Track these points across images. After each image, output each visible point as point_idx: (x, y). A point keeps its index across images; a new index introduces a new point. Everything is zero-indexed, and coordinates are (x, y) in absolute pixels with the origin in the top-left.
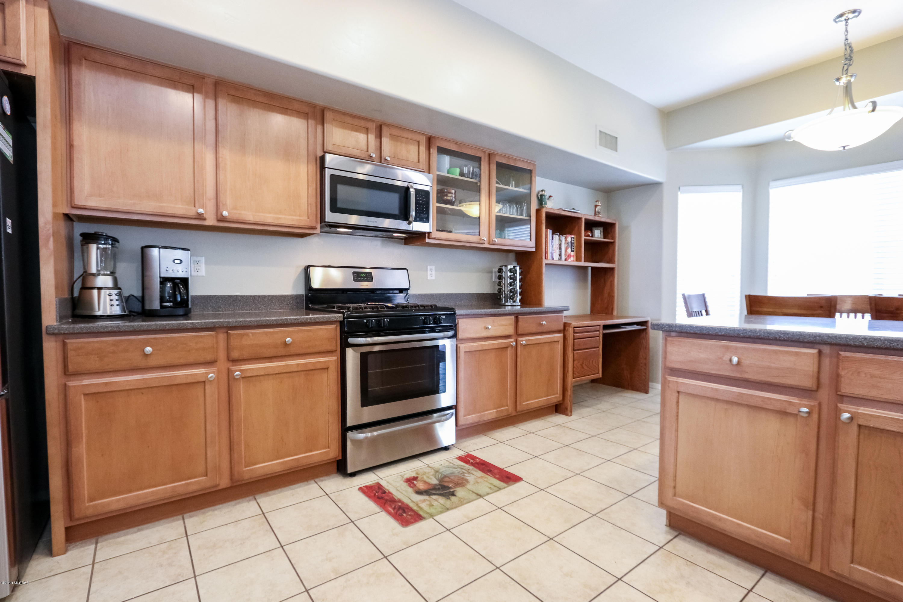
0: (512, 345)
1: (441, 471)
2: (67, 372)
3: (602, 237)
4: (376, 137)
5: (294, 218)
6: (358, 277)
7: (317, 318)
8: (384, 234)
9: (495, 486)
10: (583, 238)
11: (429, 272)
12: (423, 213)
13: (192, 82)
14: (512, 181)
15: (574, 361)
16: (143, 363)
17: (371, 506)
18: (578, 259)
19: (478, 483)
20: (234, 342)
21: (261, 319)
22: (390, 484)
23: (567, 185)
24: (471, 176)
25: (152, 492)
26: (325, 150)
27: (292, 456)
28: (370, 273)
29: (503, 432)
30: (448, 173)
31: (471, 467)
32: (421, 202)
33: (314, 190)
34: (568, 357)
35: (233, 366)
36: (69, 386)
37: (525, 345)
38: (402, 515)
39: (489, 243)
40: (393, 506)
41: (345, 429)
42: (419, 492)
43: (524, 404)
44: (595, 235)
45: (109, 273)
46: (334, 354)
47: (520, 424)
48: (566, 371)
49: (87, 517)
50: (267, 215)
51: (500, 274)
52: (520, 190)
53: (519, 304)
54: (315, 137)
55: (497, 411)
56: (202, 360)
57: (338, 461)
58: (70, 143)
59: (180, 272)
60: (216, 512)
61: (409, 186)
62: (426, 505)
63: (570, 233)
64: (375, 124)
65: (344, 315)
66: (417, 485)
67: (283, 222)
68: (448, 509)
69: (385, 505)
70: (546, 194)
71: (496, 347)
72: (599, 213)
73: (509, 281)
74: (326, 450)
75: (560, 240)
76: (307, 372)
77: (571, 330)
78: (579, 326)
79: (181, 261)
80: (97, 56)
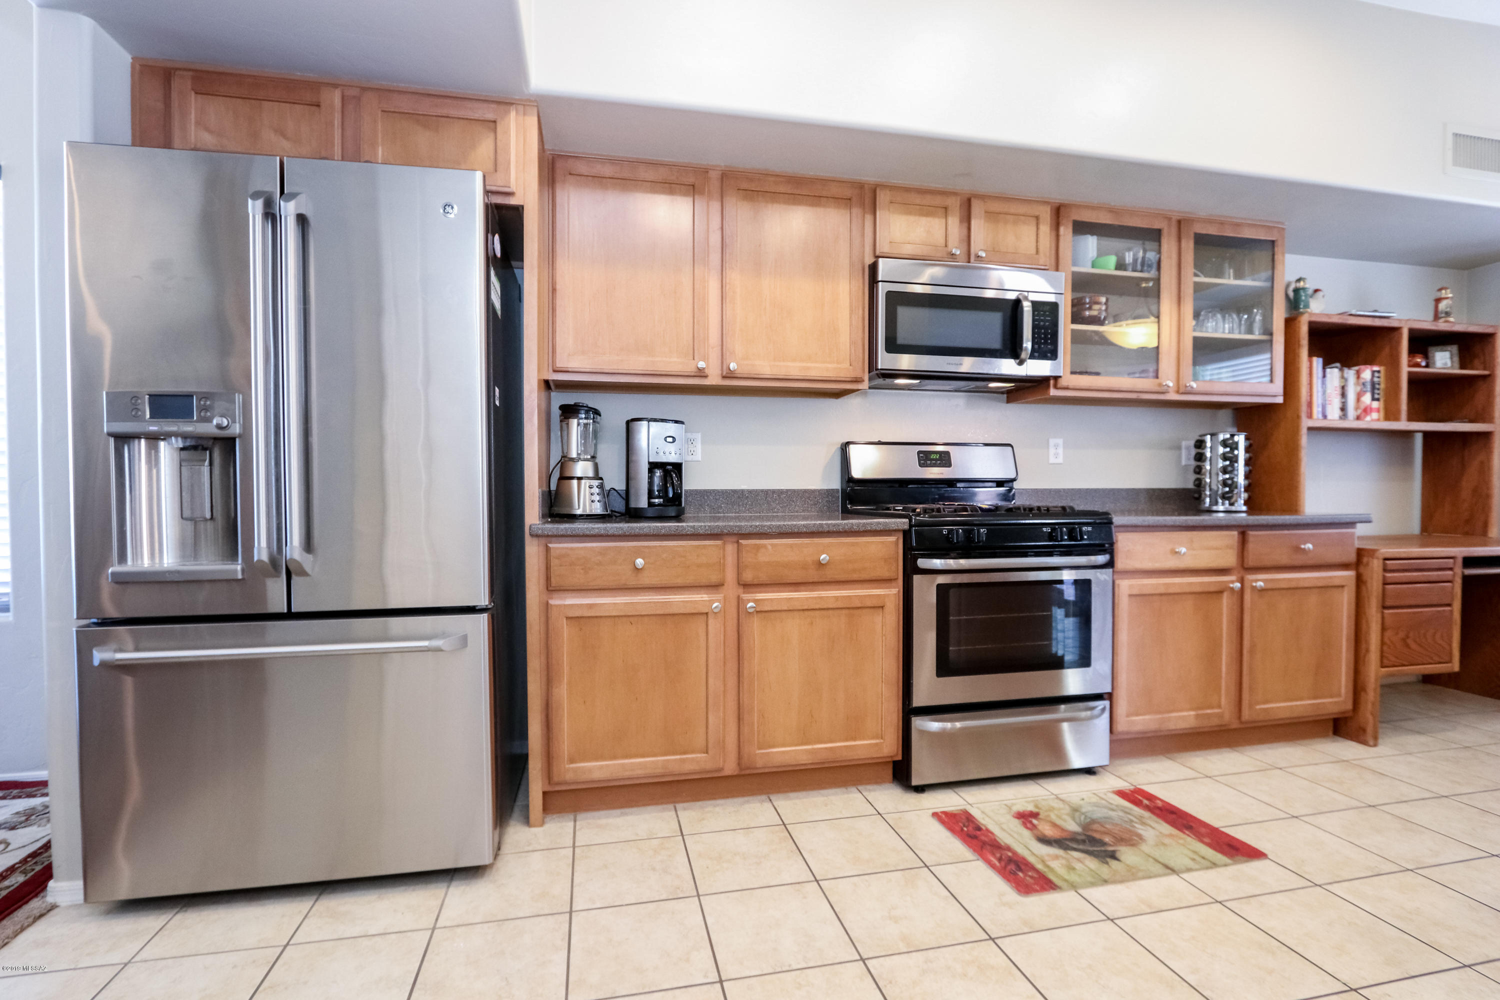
0: (1232, 589)
1: (1084, 810)
2: (550, 588)
3: (1457, 365)
4: (961, 222)
5: (829, 366)
6: (925, 459)
7: (867, 524)
8: (972, 384)
9: (1203, 858)
10: (1405, 370)
11: (1052, 451)
12: (1046, 343)
13: (691, 180)
14: (1227, 270)
15: (1384, 629)
16: (632, 582)
17: (957, 847)
18: (1391, 414)
19: (1164, 844)
20: (748, 558)
21: (785, 523)
22: (988, 816)
23: (1360, 262)
24: (1139, 267)
25: (640, 763)
26: (878, 253)
27: (825, 743)
28: (947, 454)
29: (1209, 757)
30: (1093, 266)
31: (1147, 814)
32: (1042, 323)
33: (860, 319)
34: (1367, 621)
35: (744, 593)
36: (551, 605)
37: (1262, 590)
38: (1015, 874)
39: (1178, 392)
40: (998, 855)
41: (909, 711)
42: (1044, 840)
43: (1258, 707)
44: (1434, 363)
45: (589, 457)
46: (894, 584)
47: (1248, 748)
48: (1363, 651)
49: (566, 783)
50: (790, 364)
51: (1200, 451)
52: (1248, 283)
53: (1244, 508)
54: (863, 235)
55: (1197, 716)
56: (704, 581)
57: (895, 764)
58: (553, 287)
59: (673, 454)
60: (717, 809)
61: (1021, 297)
62: (1060, 865)
63: (1369, 362)
64: (959, 198)
65: (910, 521)
66: (1040, 827)
67: (814, 374)
68: (1106, 882)
69: (982, 850)
70: (1307, 286)
71: (1198, 589)
72: (1448, 314)
73: (1221, 464)
74: (878, 741)
75: (1343, 377)
76: (851, 611)
77: (1376, 565)
78: (1398, 556)
79: (674, 439)
80: (582, 168)
